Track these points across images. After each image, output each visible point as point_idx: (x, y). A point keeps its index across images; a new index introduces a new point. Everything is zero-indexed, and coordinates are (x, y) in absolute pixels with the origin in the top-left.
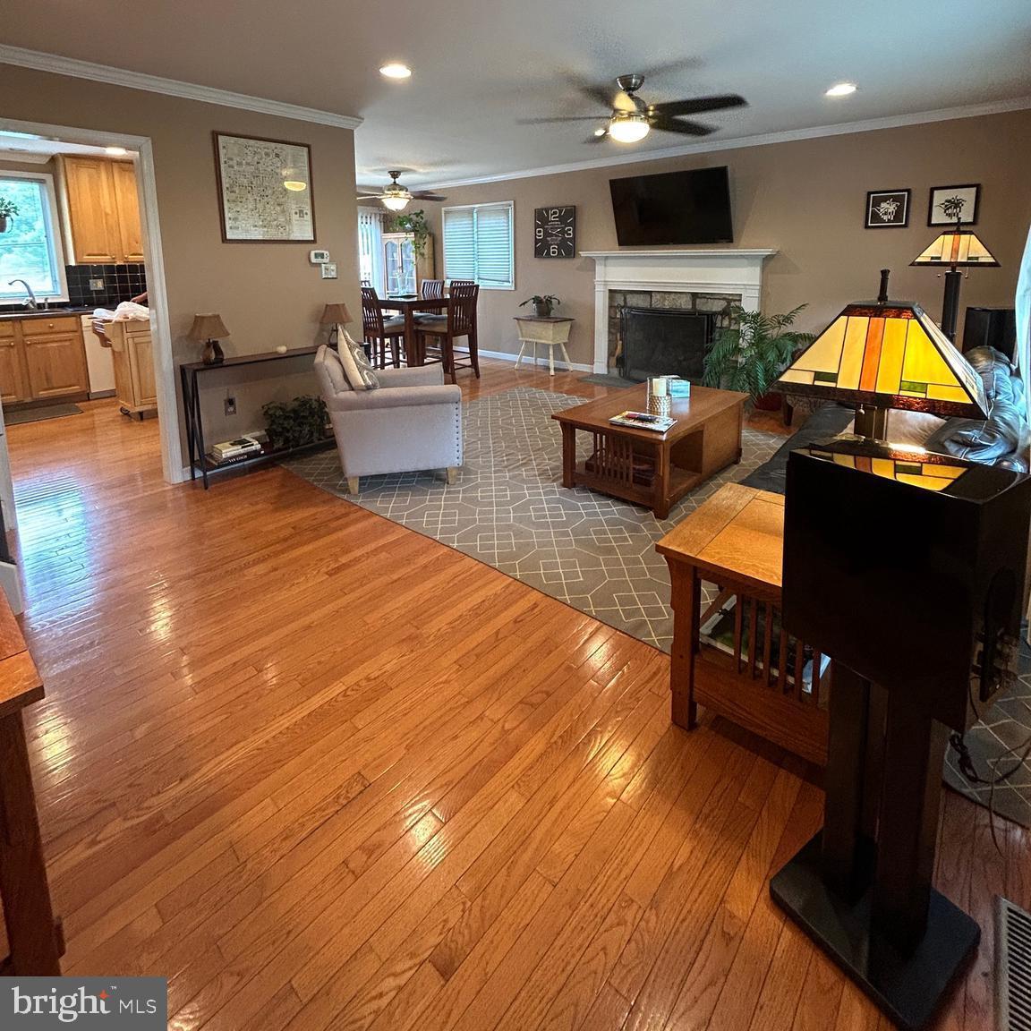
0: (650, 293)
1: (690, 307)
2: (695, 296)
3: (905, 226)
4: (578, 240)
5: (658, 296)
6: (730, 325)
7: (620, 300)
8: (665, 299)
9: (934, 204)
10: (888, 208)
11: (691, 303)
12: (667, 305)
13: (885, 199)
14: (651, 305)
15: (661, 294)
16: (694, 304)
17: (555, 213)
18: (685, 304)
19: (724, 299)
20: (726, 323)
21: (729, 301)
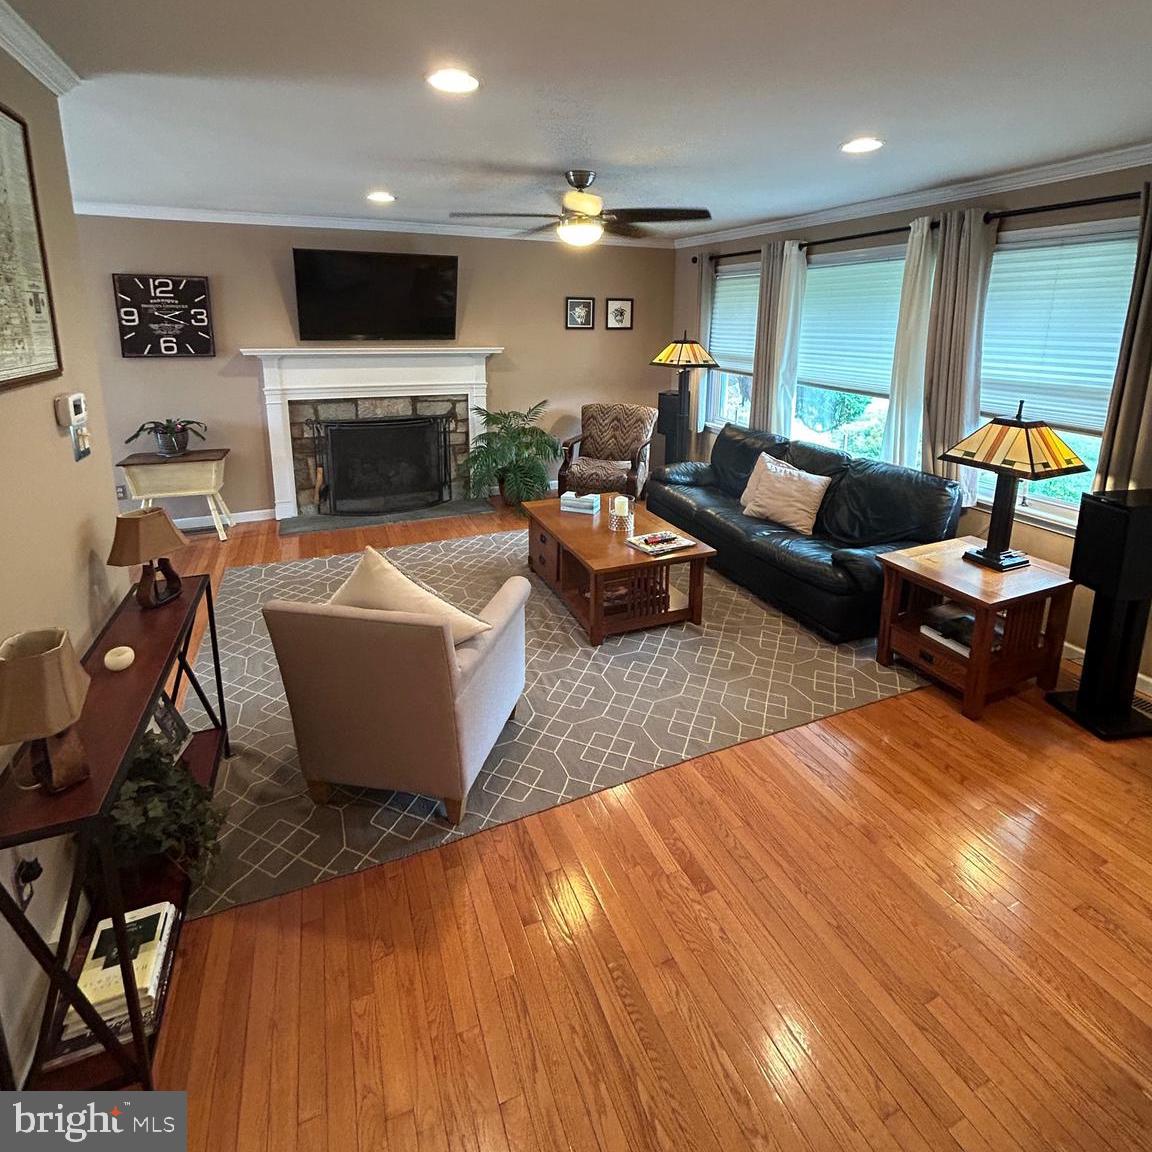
0: (354, 401)
1: (410, 413)
2: (415, 400)
3: (592, 328)
4: (217, 329)
5: (367, 404)
6: (456, 428)
7: (308, 412)
8: (376, 407)
9: (609, 312)
10: (580, 312)
11: (410, 408)
12: (380, 413)
13: (578, 305)
14: (357, 415)
15: (370, 401)
16: (414, 409)
17: (162, 285)
18: (403, 410)
19: (448, 401)
20: (452, 426)
21: (454, 403)
